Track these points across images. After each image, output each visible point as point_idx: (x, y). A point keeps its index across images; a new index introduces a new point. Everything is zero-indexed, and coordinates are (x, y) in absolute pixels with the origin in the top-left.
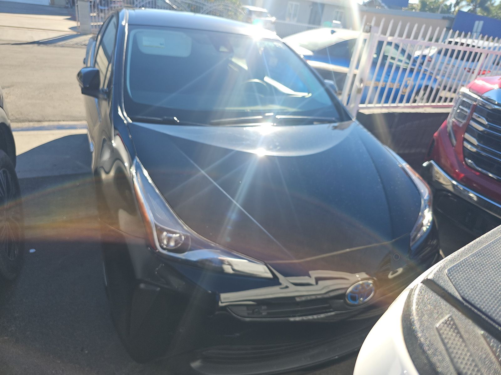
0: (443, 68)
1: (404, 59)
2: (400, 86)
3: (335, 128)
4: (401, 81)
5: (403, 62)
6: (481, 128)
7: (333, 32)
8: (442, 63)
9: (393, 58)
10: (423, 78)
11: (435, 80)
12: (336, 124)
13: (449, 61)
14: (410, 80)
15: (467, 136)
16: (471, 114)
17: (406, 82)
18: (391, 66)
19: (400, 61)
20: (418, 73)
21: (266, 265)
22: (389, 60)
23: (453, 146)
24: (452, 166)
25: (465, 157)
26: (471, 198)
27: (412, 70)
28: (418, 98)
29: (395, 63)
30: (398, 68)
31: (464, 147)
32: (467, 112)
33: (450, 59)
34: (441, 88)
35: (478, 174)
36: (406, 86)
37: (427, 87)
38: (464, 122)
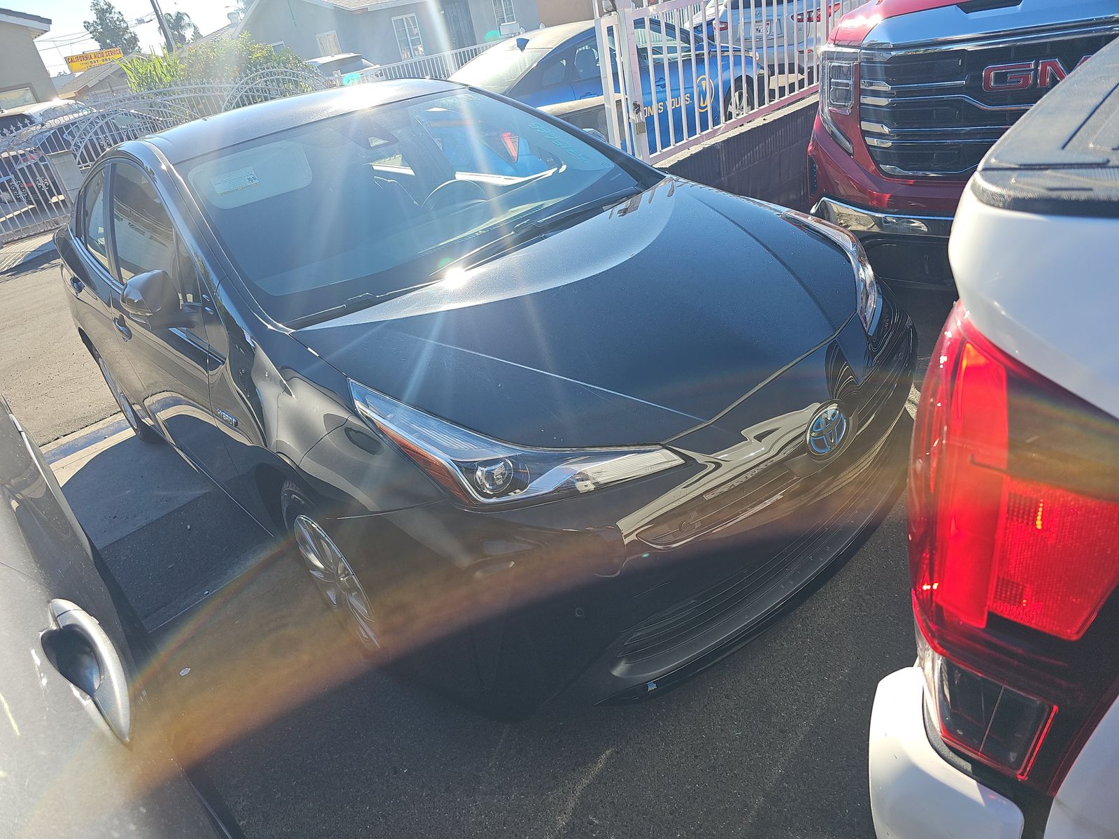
0: (753, 33)
1: (678, 43)
2: (692, 98)
3: (625, 211)
4: (689, 88)
5: (679, 49)
6: (884, 102)
7: (522, 44)
8: (747, 23)
9: (657, 50)
10: (726, 67)
11: (749, 61)
12: (622, 206)
13: (758, 15)
14: (704, 79)
15: (865, 126)
16: (857, 84)
17: (699, 86)
18: (659, 66)
19: (672, 50)
20: (713, 59)
21: (665, 447)
22: (651, 57)
23: (850, 155)
24: (862, 189)
25: (877, 163)
26: (915, 229)
27: (700, 60)
28: (731, 108)
29: (665, 57)
30: (673, 65)
31: (868, 146)
32: (847, 85)
33: (758, 9)
34: (765, 72)
35: (911, 182)
36: (702, 94)
37: (738, 80)
38: (850, 104)
